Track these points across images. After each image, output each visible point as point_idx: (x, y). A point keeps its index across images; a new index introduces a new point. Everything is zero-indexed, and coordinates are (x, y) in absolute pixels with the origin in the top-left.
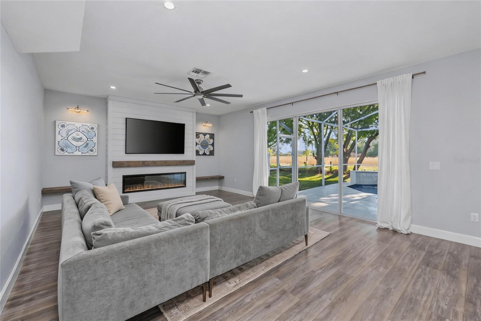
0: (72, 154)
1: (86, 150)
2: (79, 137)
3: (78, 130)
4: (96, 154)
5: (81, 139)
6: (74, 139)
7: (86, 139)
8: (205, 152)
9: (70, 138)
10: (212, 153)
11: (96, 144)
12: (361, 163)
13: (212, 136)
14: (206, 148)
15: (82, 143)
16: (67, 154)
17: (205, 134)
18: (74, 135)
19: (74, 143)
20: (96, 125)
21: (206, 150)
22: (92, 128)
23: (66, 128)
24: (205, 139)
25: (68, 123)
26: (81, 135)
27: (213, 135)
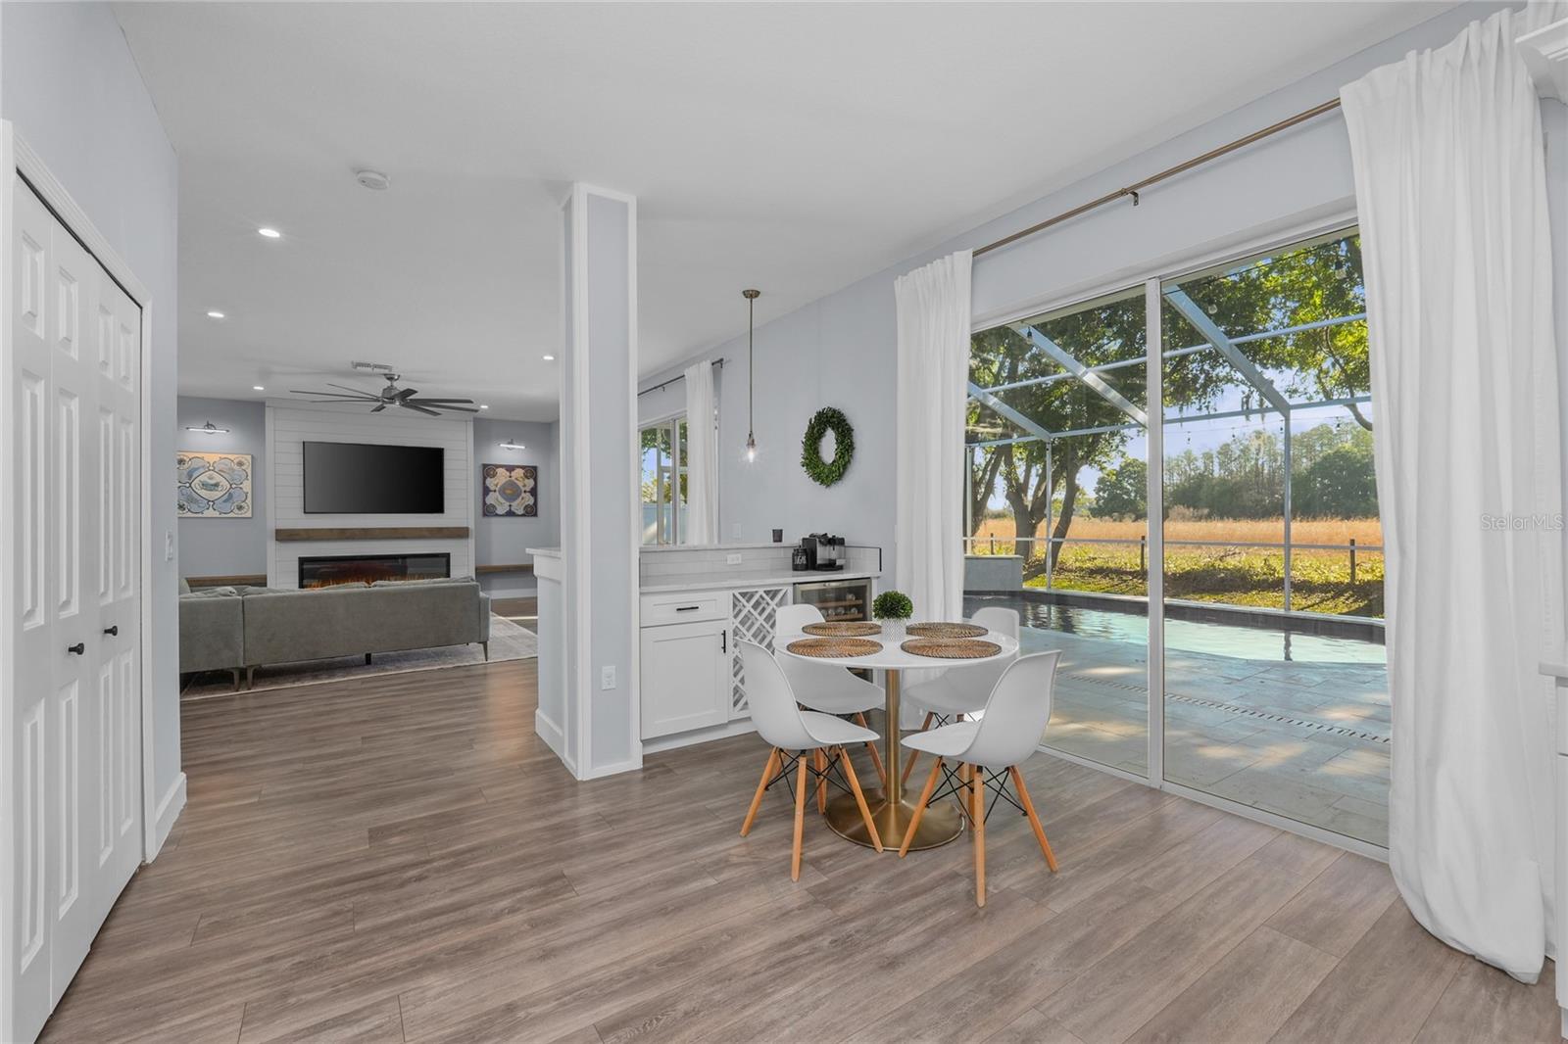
0: (200, 515)
1: (228, 506)
2: (213, 482)
3: (211, 468)
4: (249, 515)
5: (216, 485)
6: (205, 486)
7: (229, 486)
8: (513, 509)
9: (196, 484)
10: (532, 511)
11: (249, 495)
12: (1064, 537)
13: (532, 472)
14: (514, 500)
15: (220, 494)
16: (190, 515)
17: (510, 469)
18: (204, 478)
19: (203, 493)
20: (249, 458)
21: (514, 504)
22: (240, 464)
23: (186, 466)
24: (513, 478)
25: (191, 455)
26: (218, 478)
27: (535, 468)
